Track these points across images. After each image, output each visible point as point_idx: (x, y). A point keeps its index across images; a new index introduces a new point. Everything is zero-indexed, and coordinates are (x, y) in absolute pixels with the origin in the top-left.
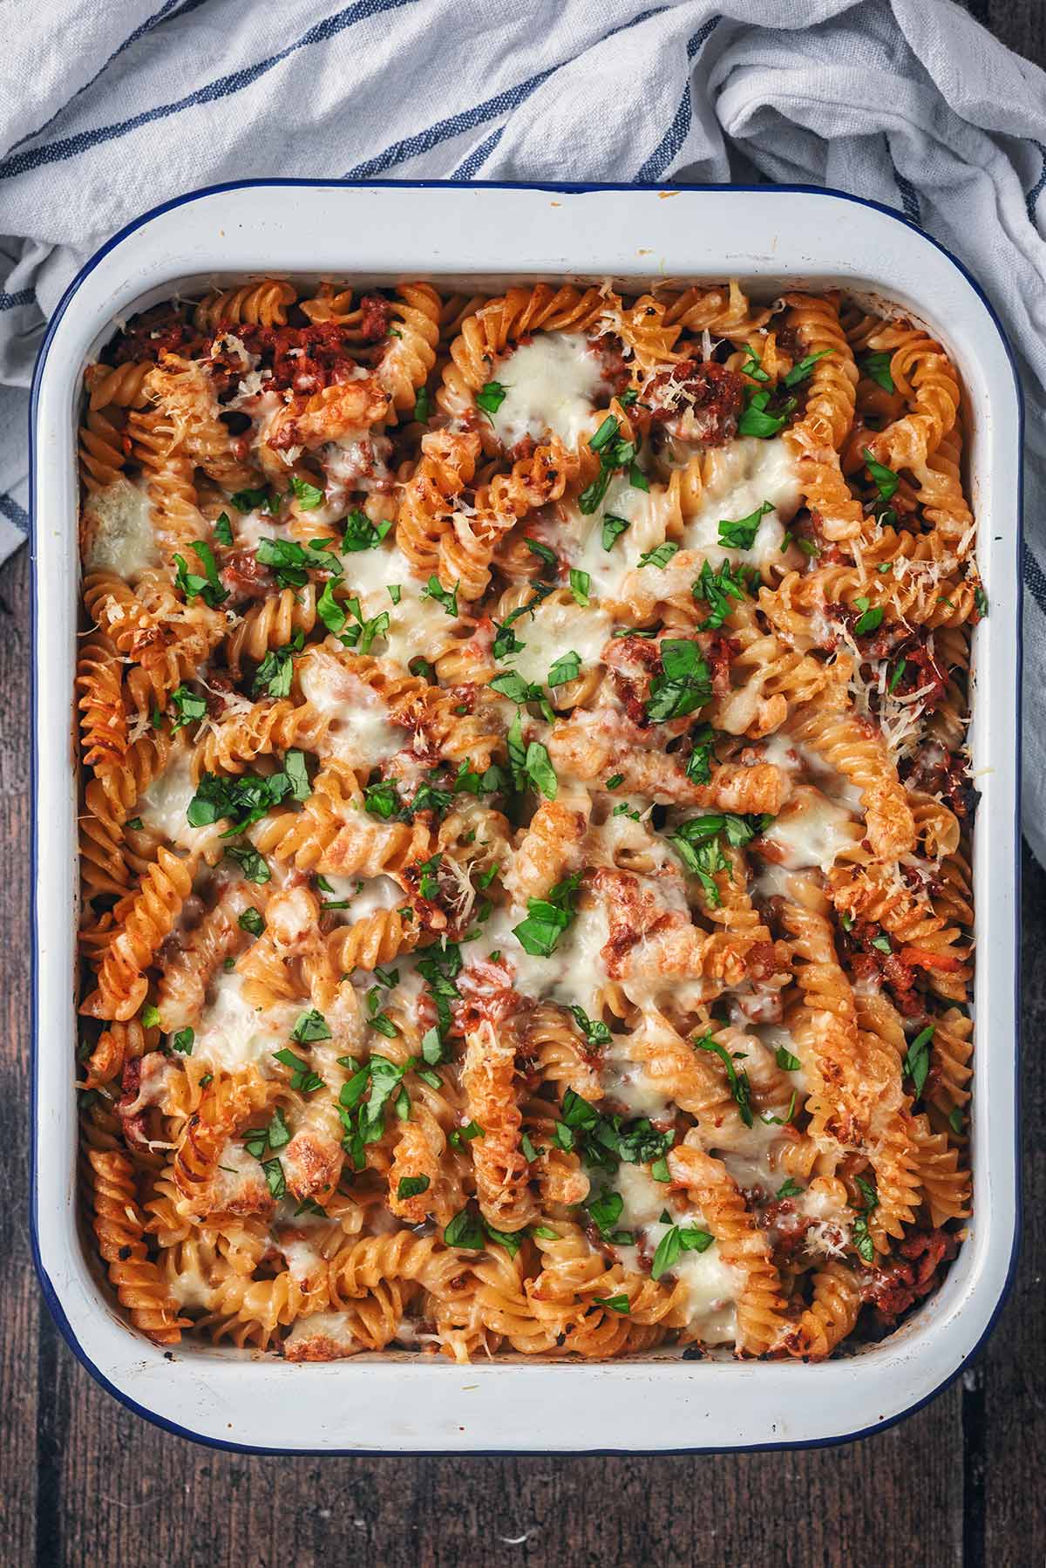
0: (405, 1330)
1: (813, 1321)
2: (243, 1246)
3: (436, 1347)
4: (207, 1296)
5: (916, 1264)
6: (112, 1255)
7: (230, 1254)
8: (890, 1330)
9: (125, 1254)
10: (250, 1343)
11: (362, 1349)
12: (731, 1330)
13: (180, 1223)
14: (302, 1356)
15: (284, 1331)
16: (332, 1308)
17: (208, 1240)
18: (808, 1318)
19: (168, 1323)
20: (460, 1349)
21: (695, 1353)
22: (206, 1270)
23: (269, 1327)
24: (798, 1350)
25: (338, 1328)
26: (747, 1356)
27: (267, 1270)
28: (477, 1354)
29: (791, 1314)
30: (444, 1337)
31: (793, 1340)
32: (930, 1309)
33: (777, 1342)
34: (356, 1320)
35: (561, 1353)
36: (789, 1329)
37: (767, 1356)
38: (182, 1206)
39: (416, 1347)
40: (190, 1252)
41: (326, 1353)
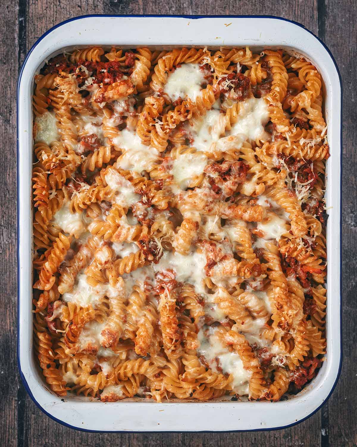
0: (140, 391)
1: (274, 388)
2: (86, 364)
3: (150, 396)
4: (75, 379)
5: (308, 369)
6: (44, 367)
7: (83, 366)
8: (299, 391)
9: (49, 366)
10: (90, 395)
11: (126, 397)
12: (247, 390)
13: (66, 356)
14: (106, 400)
15: (101, 391)
16: (116, 384)
17: (75, 361)
18: (272, 387)
19: (62, 389)
20: (158, 398)
21: (235, 399)
22: (75, 371)
23: (96, 390)
24: (269, 398)
25: (118, 390)
26: (252, 399)
27: (95, 371)
28: (164, 399)
29: (266, 386)
30: (153, 393)
31: (268, 395)
32: (312, 384)
33: (262, 395)
34: (124, 388)
35: (191, 399)
36: (266, 391)
37: (259, 400)
38: (67, 351)
39: (144, 396)
40: (70, 366)
41: (115, 399)
